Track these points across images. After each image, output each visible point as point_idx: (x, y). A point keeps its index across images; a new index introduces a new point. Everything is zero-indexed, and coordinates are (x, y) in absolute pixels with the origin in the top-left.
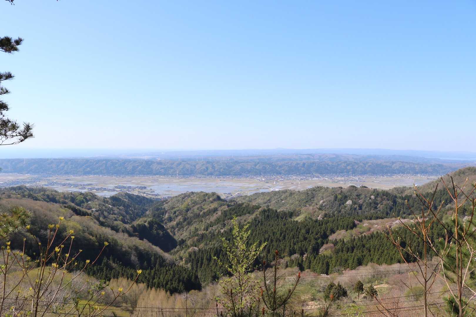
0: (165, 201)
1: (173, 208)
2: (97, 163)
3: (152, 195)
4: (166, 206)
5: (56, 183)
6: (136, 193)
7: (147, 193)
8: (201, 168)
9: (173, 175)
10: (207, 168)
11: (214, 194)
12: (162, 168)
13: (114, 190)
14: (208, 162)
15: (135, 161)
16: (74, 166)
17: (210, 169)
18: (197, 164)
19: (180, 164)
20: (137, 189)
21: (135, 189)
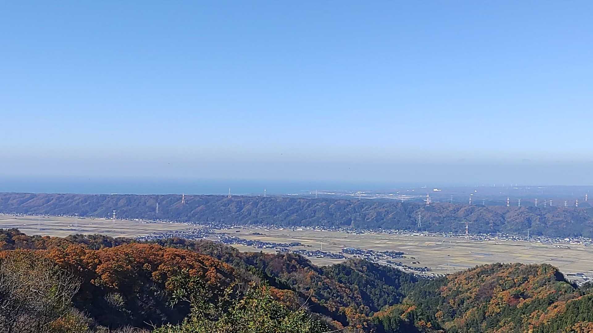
0: (443, 280)
1: (458, 293)
2: (309, 206)
3: (416, 269)
4: (444, 290)
5: (235, 239)
6: (382, 262)
7: (406, 264)
8: (517, 221)
9: (457, 231)
10: (529, 220)
11: (546, 267)
12: (434, 218)
13: (340, 257)
14: (531, 209)
15: (381, 203)
16: (268, 210)
17: (536, 223)
18: (508, 211)
19: (471, 211)
20: (385, 257)
21: (382, 256)
